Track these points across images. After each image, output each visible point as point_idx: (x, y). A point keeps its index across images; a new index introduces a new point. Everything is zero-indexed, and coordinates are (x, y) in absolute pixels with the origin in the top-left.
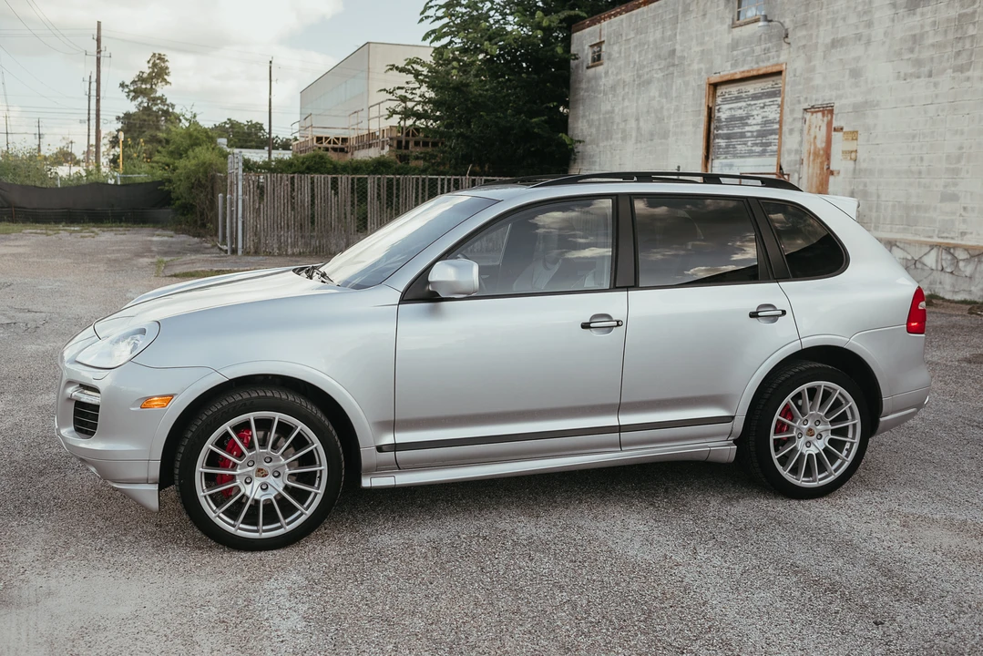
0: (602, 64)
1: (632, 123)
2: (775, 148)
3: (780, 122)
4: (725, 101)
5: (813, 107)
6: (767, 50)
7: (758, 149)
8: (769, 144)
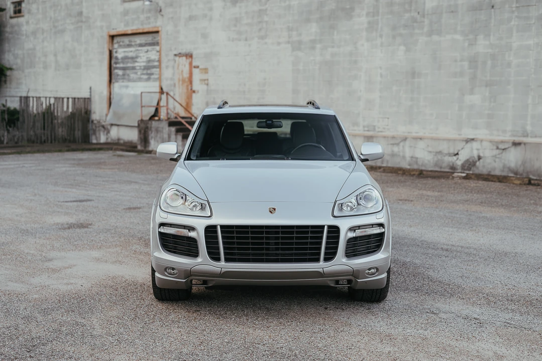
0: (23, 16)
1: (51, 58)
2: (156, 76)
3: (159, 61)
4: (120, 46)
5: (180, 53)
6: (148, 18)
7: (145, 77)
8: (152, 74)
